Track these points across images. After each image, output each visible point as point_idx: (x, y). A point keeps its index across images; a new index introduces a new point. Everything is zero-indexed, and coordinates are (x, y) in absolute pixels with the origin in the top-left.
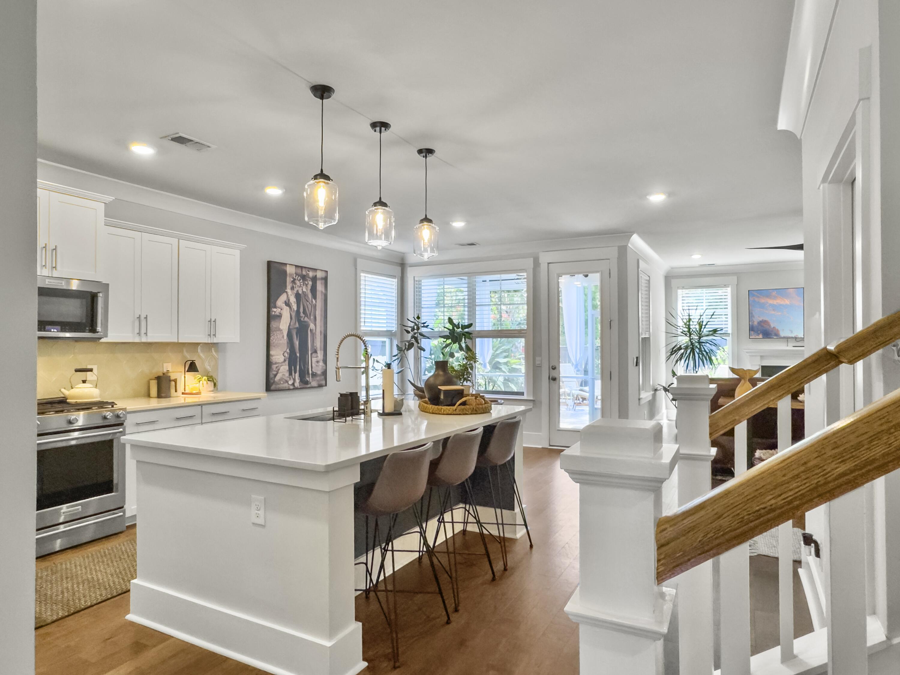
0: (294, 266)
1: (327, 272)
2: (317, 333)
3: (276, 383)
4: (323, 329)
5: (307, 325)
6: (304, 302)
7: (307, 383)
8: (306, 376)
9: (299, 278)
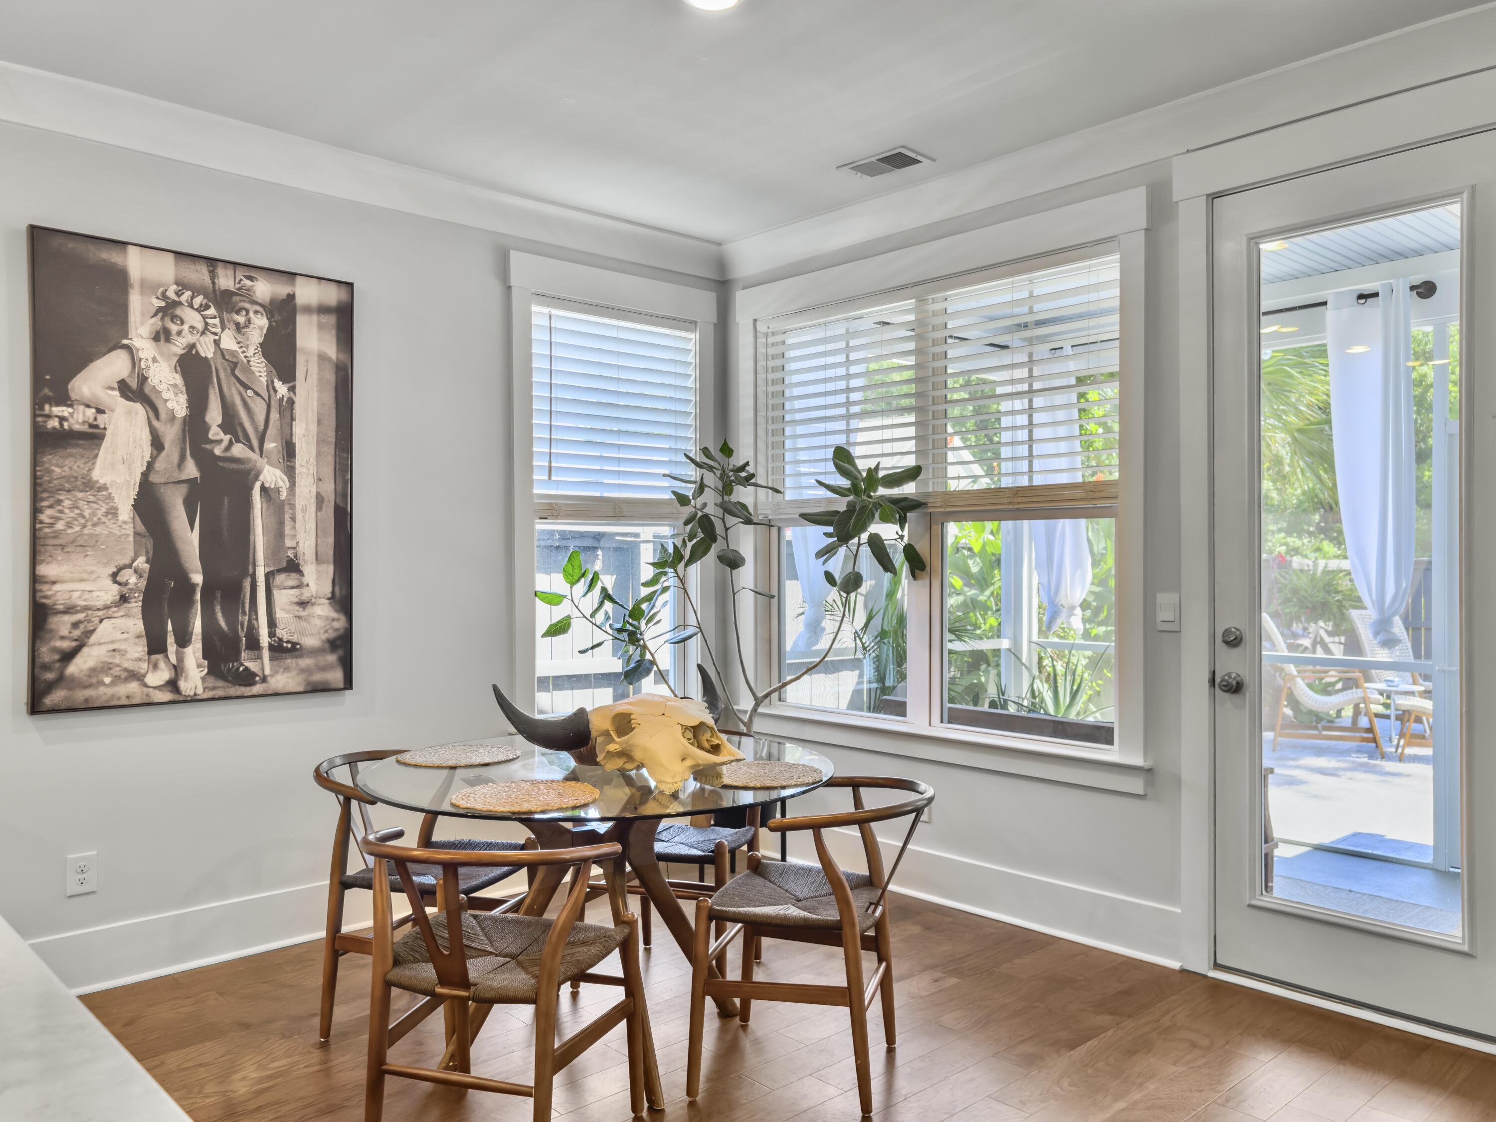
0: (171, 256)
1: (350, 285)
2: (299, 502)
3: (74, 683)
4: (329, 488)
5: (248, 472)
6: (225, 389)
7: (248, 678)
8: (244, 655)
9: (198, 300)
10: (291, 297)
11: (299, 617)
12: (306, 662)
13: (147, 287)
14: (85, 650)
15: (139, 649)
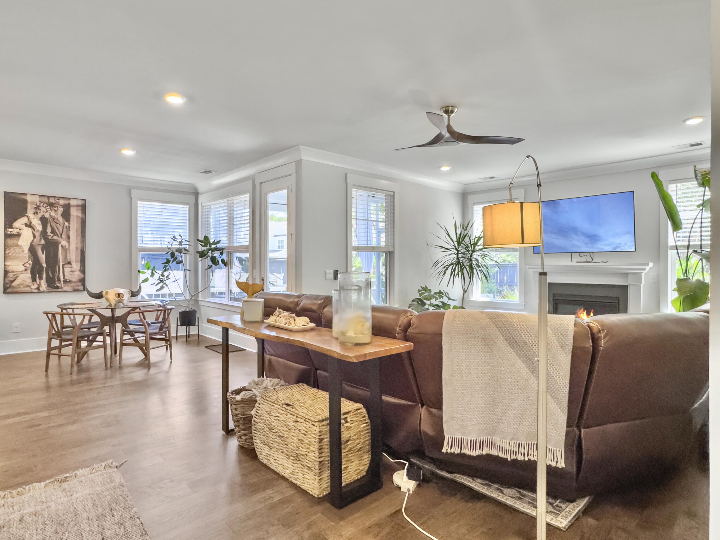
0: (38, 196)
1: (85, 200)
2: (71, 249)
3: (13, 287)
4: (79, 246)
5: (57, 242)
6: (52, 224)
7: (58, 288)
8: (56, 282)
9: (45, 205)
10: (69, 203)
11: (71, 274)
12: (72, 284)
13: (32, 203)
14: (16, 281)
15: (30, 280)
